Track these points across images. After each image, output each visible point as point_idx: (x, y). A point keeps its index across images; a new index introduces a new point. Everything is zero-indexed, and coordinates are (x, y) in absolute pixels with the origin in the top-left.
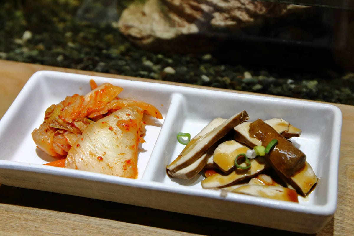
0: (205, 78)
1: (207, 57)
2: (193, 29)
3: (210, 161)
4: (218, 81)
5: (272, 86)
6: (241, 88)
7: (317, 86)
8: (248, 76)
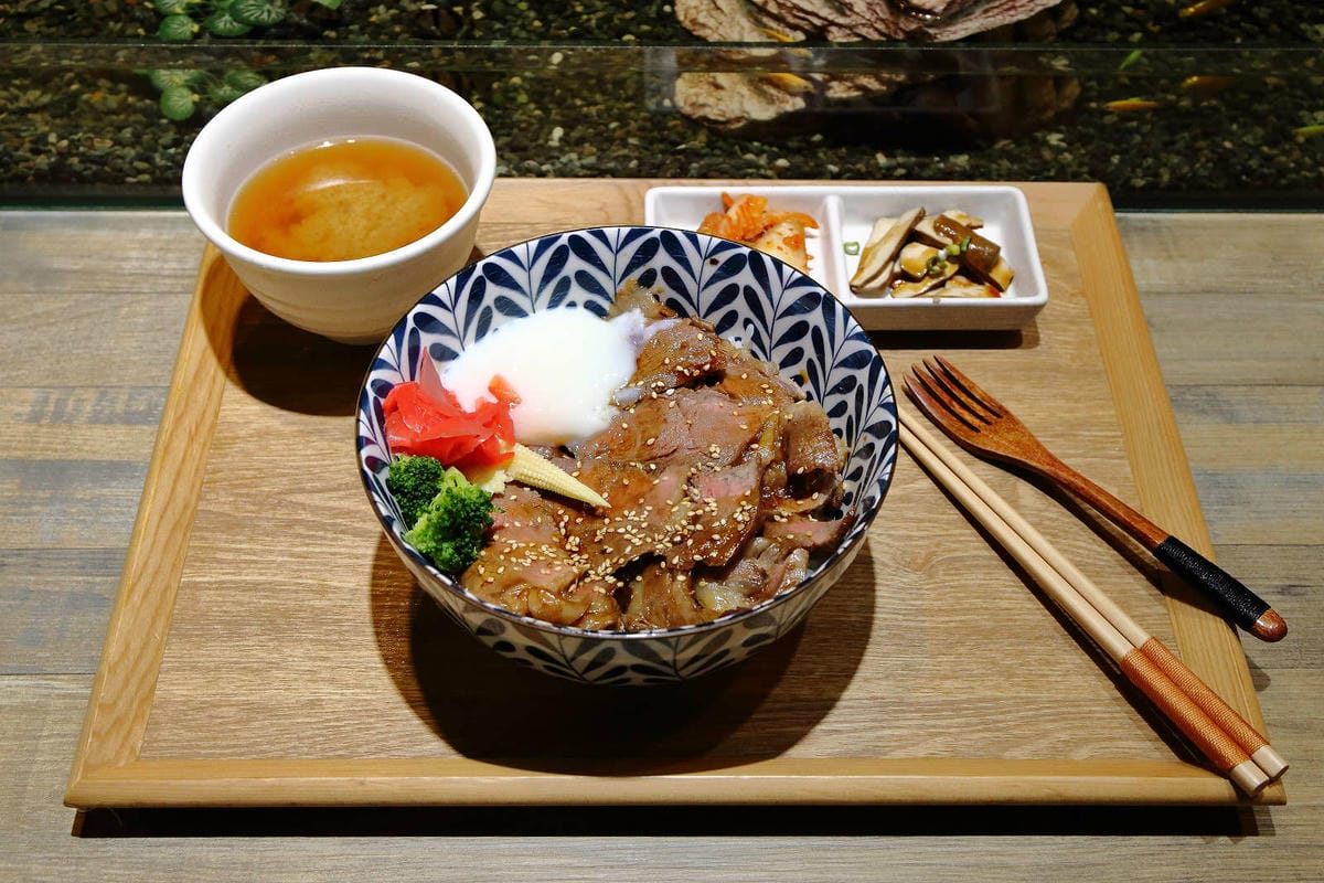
0: (834, 168)
1: (817, 137)
2: (800, 103)
3: (897, 269)
4: (849, 170)
5: (916, 168)
6: (880, 176)
7: (968, 161)
8: (881, 159)
